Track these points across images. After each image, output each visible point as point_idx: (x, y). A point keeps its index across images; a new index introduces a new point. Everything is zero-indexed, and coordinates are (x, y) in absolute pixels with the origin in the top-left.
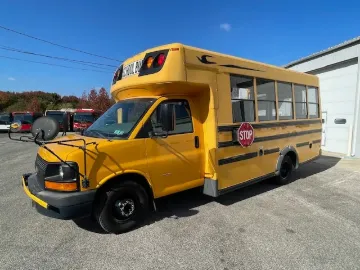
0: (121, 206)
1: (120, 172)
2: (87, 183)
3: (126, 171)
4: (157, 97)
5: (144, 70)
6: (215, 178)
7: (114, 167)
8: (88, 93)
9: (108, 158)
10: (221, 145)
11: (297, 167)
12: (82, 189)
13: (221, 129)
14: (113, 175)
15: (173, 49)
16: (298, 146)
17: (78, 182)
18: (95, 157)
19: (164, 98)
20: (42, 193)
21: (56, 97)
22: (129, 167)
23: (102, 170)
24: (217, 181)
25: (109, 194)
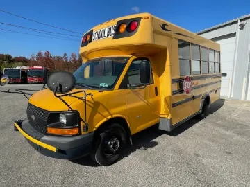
0: (111, 144)
1: (110, 117)
2: (86, 128)
3: (114, 116)
4: (130, 56)
5: (118, 34)
6: (169, 118)
7: (106, 113)
8: (36, 55)
9: (101, 106)
10: (174, 93)
11: (210, 106)
12: (83, 133)
13: (173, 81)
14: (105, 120)
15: (144, 17)
16: (211, 92)
17: (80, 127)
18: (92, 105)
19: (135, 57)
20: (46, 138)
21: (9, 57)
22: (116, 112)
23: (98, 116)
24: (171, 120)
25: (102, 135)
